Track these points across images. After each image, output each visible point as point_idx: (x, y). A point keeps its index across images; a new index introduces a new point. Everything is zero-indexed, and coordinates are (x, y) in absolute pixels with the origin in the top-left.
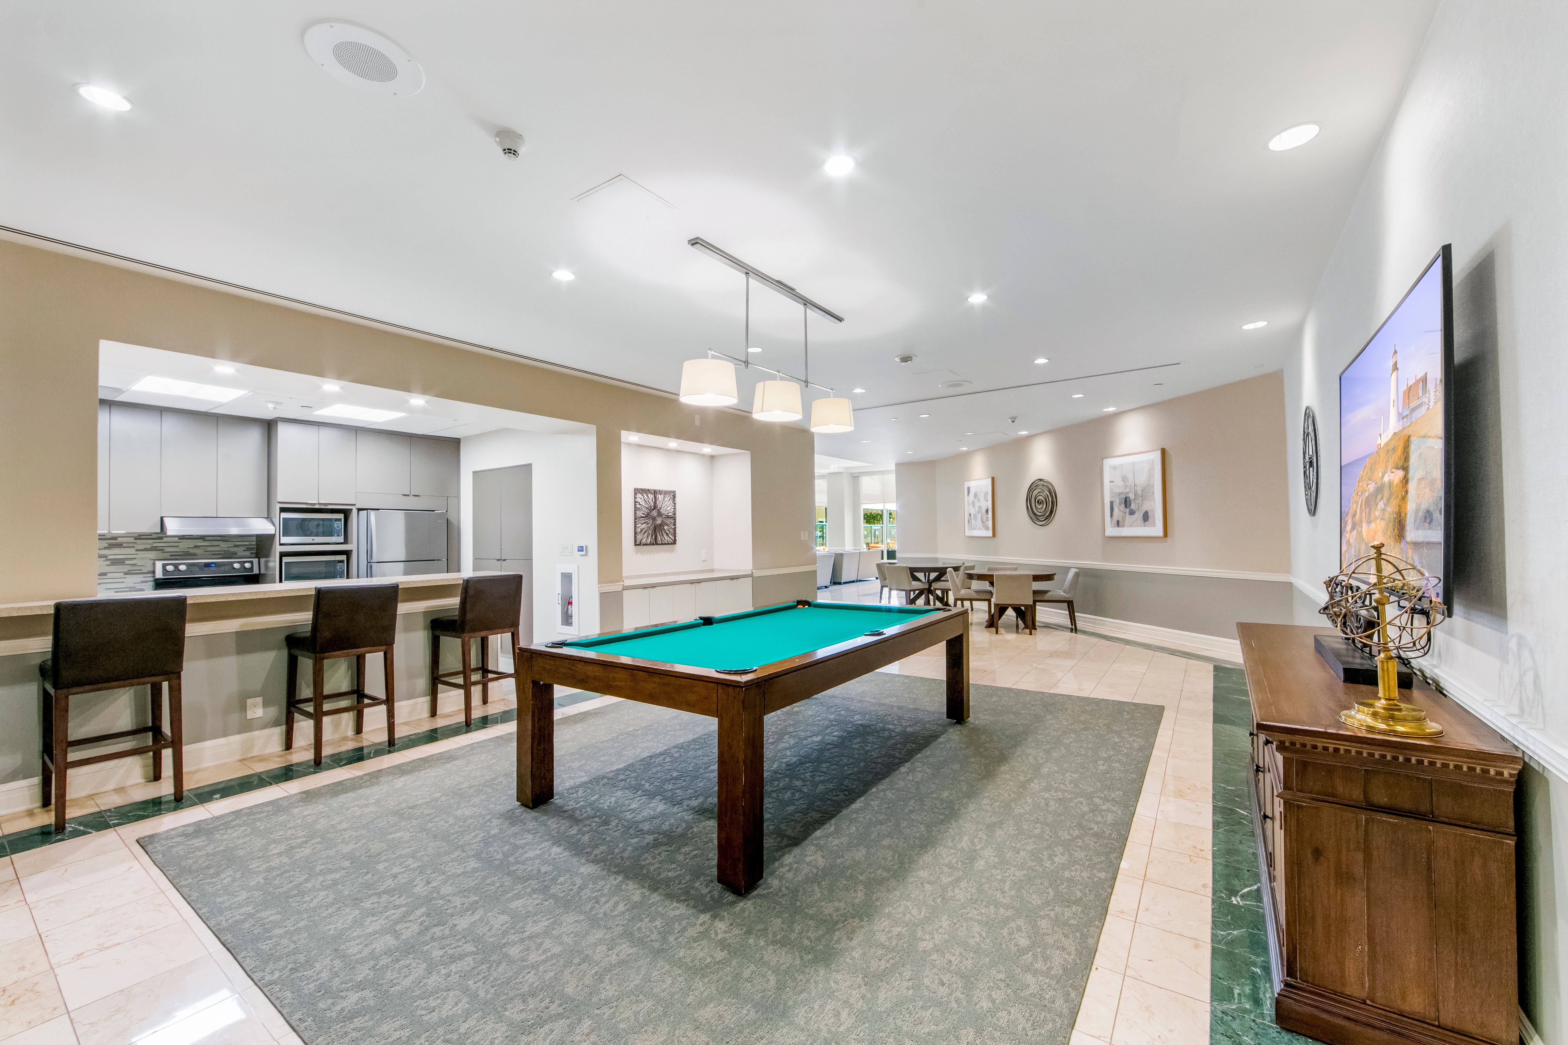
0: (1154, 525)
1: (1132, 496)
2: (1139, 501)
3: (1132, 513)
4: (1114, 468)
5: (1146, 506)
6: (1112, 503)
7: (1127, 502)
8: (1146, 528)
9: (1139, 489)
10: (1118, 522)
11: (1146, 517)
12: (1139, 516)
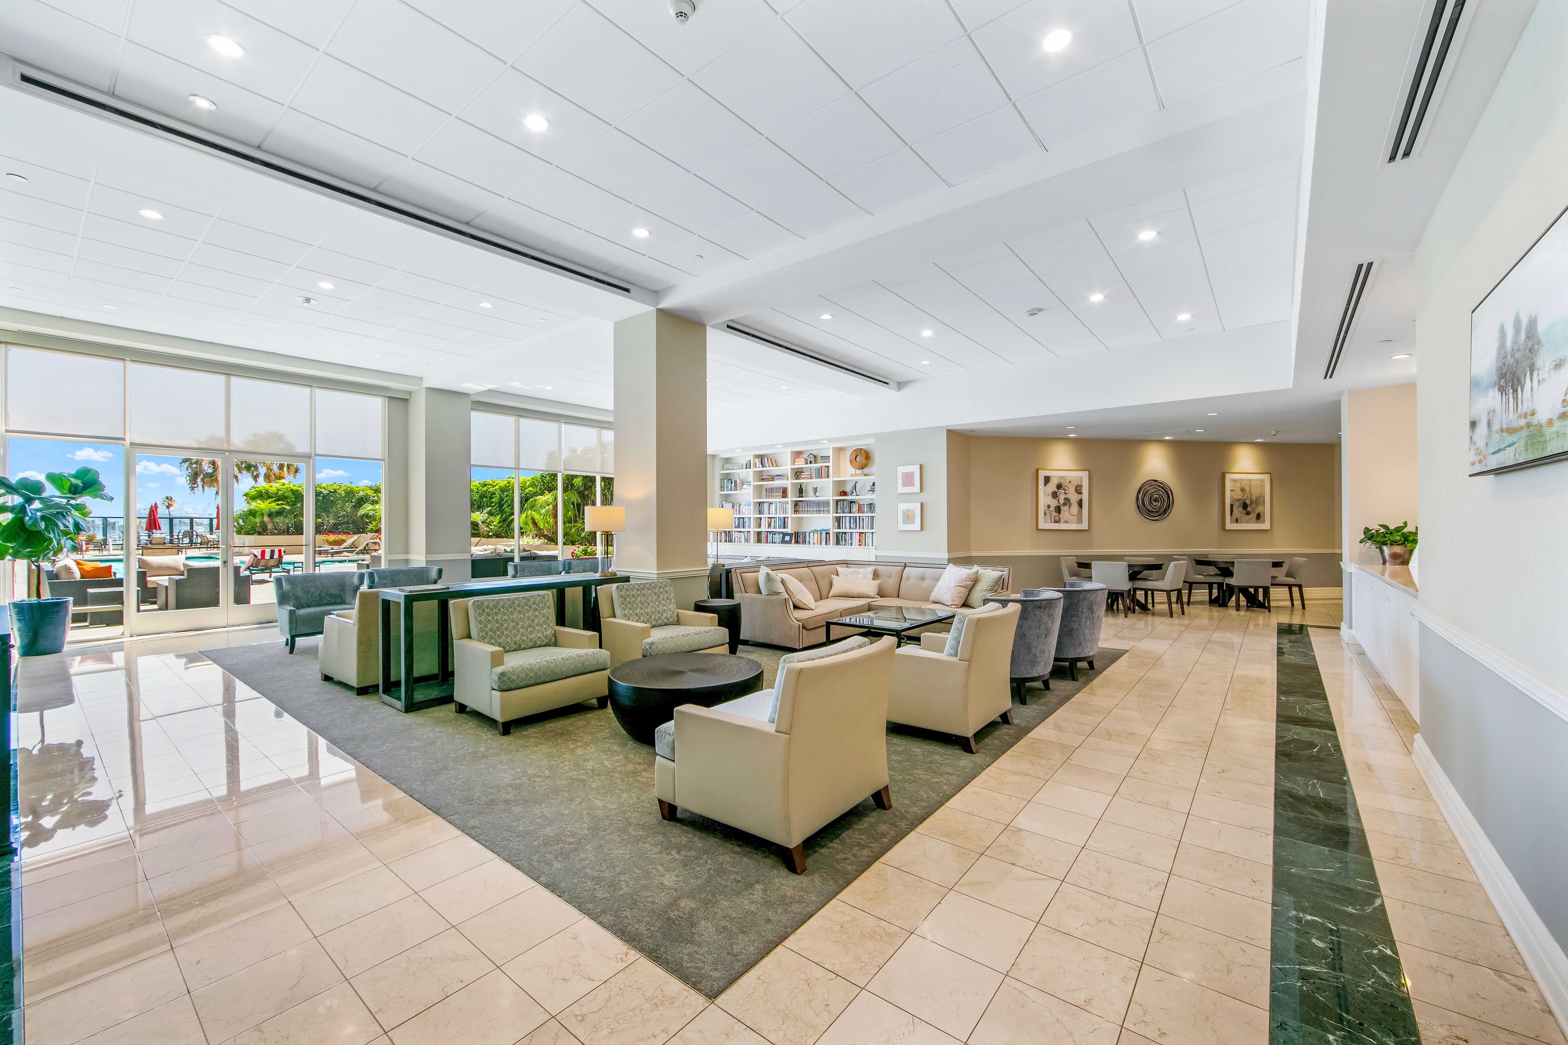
0: (1264, 522)
1: (1248, 502)
2: (1254, 505)
3: (1248, 513)
4: (1235, 481)
5: (1259, 509)
6: (1232, 506)
7: (1245, 506)
8: (1258, 524)
9: (1254, 498)
10: (1237, 519)
11: (1259, 517)
12: (1253, 516)
